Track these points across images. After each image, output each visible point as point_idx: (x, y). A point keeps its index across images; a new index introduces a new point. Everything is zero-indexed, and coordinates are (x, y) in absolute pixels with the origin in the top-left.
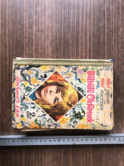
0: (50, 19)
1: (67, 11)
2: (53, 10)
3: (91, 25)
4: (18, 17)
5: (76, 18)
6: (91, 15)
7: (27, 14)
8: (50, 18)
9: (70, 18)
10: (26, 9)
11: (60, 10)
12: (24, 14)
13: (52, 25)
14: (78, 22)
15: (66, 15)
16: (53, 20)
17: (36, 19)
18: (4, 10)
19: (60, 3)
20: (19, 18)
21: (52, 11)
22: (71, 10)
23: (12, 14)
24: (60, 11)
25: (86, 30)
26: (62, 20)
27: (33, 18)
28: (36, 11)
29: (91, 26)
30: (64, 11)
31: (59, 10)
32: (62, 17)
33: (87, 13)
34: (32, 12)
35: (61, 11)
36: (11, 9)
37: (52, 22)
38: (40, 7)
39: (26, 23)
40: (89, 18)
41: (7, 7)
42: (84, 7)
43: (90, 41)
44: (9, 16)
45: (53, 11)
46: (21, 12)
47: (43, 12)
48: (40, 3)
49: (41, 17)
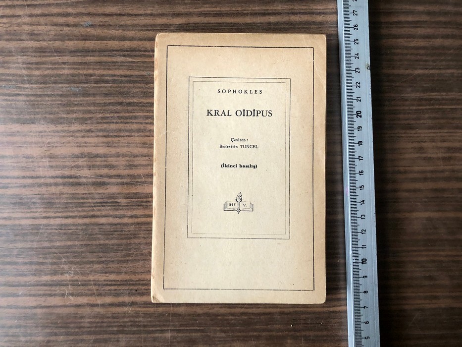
0: (120, 139)
1: (93, 85)
2: (90, 131)
3: (135, 12)
4: (113, 242)
5: (114, 59)
6: (107, 12)
7: (103, 213)
8: (115, 139)
9: (115, 78)
10: (87, 217)
11: (89, 108)
12: (102, 224)
13: (136, 134)
14: (127, 53)
15: (105, 89)
16: (120, 130)
17: (118, 184)
18: (90, 287)
19: (68, 108)
20: (117, 239)
21: (93, 134)
22: (91, 75)
23: (103, 262)
24: (92, 108)
25: (151, 25)
26: (120, 101)
27: (113, 194)
28: (94, 184)
29: (141, 12)
30: (94, 95)
31: (90, 112)
32: (112, 101)
33: (100, 25)
34: (96, 196)
35: (94, 104)
36: (88, 266)
37: (127, 134)
38: (82, 172)
39: (131, 217)
40: (115, 17)
41: (81, 278)
42: (82, 36)
43: (187, 14)
44: (110, 270)
45: (92, 132)
46: (96, 234)
47: (98, 163)
48: (67, 173)
49: (111, 167)
